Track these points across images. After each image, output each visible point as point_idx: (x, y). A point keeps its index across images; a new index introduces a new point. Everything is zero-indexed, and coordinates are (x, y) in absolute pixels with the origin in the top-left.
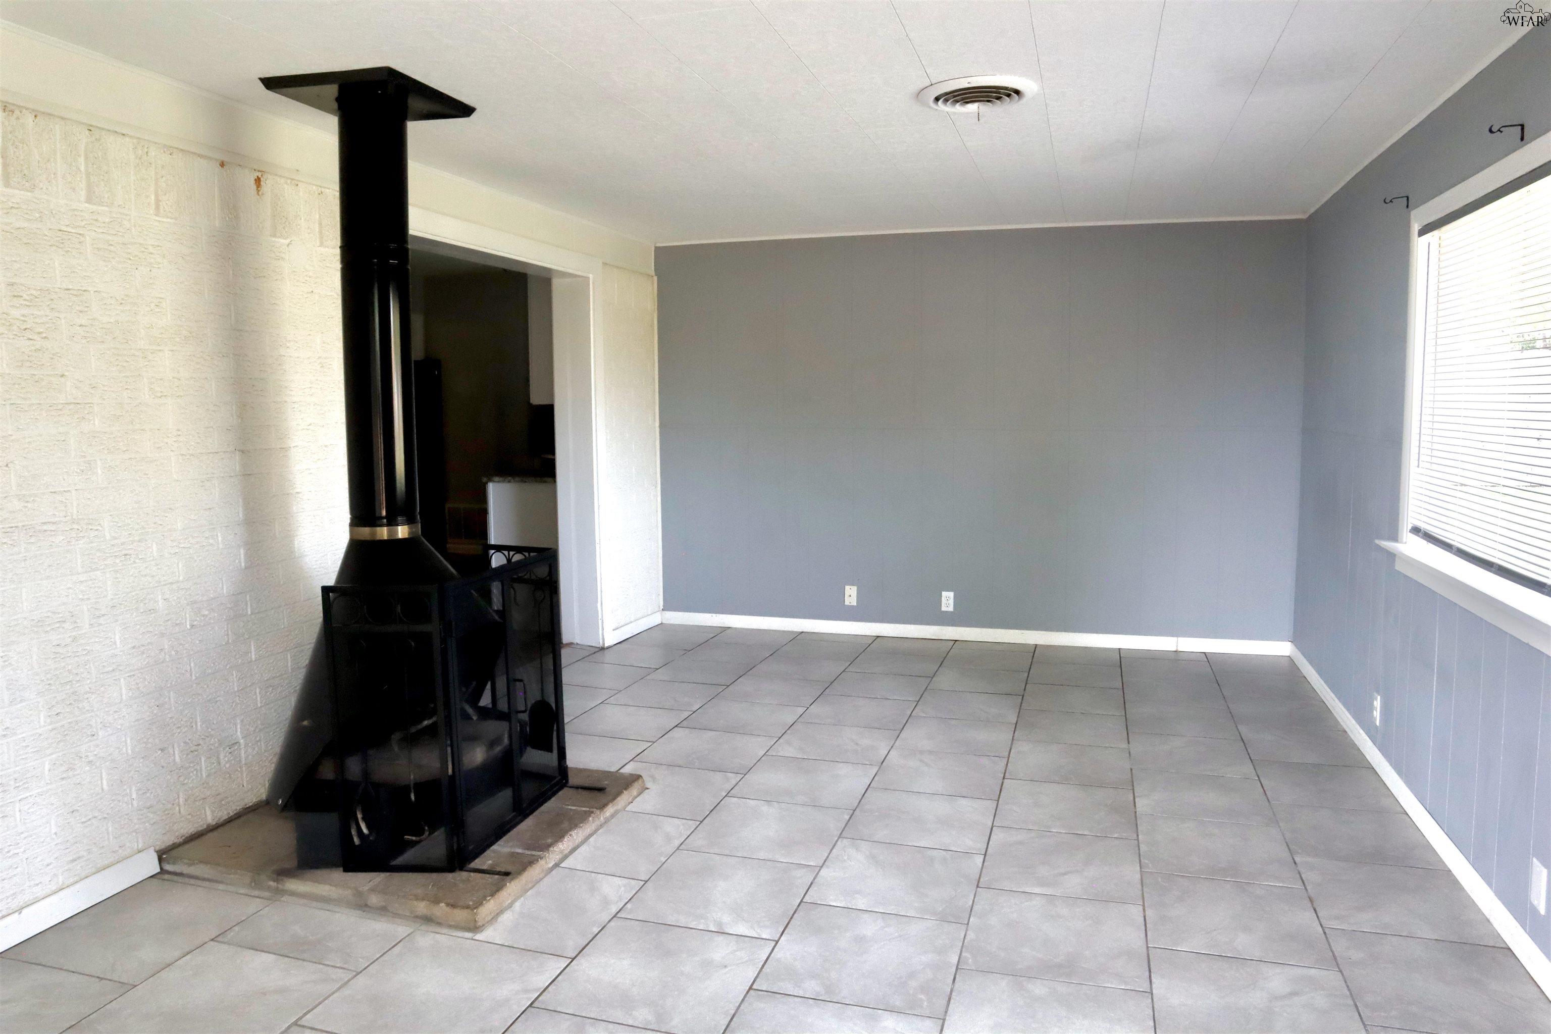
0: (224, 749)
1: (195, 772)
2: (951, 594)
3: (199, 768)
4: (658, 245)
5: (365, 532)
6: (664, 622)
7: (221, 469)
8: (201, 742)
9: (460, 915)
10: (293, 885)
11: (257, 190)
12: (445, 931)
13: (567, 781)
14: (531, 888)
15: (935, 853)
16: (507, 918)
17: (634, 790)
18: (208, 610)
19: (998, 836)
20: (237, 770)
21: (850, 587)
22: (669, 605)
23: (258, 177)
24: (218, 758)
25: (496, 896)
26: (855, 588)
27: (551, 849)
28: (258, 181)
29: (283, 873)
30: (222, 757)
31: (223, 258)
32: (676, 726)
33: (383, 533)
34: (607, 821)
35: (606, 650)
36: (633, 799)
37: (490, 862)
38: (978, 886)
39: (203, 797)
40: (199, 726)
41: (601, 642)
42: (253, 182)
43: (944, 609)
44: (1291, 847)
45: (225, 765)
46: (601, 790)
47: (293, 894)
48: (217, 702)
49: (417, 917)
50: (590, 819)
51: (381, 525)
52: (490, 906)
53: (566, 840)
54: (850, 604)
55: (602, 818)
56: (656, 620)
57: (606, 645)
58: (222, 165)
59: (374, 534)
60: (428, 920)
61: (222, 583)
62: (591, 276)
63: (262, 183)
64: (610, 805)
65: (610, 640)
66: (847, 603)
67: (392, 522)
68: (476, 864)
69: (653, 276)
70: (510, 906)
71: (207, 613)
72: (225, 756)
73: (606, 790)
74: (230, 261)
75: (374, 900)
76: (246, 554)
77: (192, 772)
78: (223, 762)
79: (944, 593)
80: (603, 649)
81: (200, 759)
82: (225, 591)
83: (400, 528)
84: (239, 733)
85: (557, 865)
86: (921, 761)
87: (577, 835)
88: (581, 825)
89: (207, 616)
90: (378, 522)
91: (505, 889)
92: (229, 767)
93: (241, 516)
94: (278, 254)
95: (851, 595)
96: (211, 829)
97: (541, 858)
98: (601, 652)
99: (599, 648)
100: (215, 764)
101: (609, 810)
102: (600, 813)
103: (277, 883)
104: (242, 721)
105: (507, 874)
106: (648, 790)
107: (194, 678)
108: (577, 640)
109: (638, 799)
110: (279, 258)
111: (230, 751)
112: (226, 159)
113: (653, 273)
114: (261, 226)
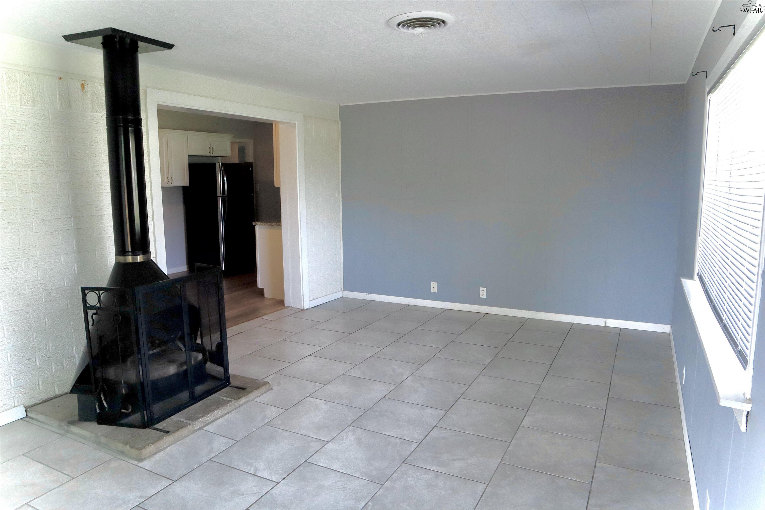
0: (65, 359)
1: (48, 370)
2: (485, 289)
3: (50, 368)
4: (341, 105)
5: (122, 259)
6: (344, 296)
7: (63, 226)
8: (52, 356)
9: (134, 452)
10: (74, 429)
11: (82, 89)
12: (127, 459)
13: (230, 383)
14: (180, 440)
15: (393, 439)
16: (158, 456)
17: (263, 389)
18: (56, 294)
19: (435, 433)
20: (74, 369)
21: (434, 283)
22: (347, 288)
23: (82, 83)
24: (62, 363)
25: (155, 444)
26: (436, 284)
27: (198, 420)
28: (83, 85)
29: (72, 423)
30: (64, 362)
31: (62, 124)
32: (310, 355)
33: (130, 259)
34: (240, 406)
35: (305, 311)
36: (261, 395)
37: (165, 425)
38: (403, 463)
39: (53, 381)
40: (50, 348)
41: (303, 307)
42: (79, 85)
43: (481, 296)
44: (599, 456)
45: (66, 367)
46: (243, 389)
47: (73, 433)
48: (61, 337)
49: (118, 451)
50: (228, 405)
51: (129, 255)
52: (151, 448)
53: (209, 415)
54: (433, 292)
55: (237, 404)
56: (340, 295)
57: (305, 308)
58: (60, 78)
59: (125, 260)
60: (122, 453)
61: (64, 281)
62: (297, 122)
63: (85, 86)
64: (244, 398)
65: (307, 305)
66: (432, 291)
67: (134, 253)
68: (156, 426)
69: (338, 121)
70: (165, 449)
71: (55, 295)
72: (66, 362)
73: (246, 390)
74: (67, 125)
75: (103, 440)
76: (78, 267)
77: (47, 370)
78: (65, 366)
79: (481, 288)
80: (303, 310)
81: (51, 364)
82: (65, 285)
83: (138, 256)
84: (74, 352)
85: (201, 428)
86: (422, 384)
87: (217, 413)
88: (221, 408)
89: (55, 296)
90: (127, 253)
91: (162, 440)
92: (69, 367)
93: (75, 248)
94: (96, 121)
95: (434, 287)
96: (57, 397)
97: (190, 424)
98: (303, 312)
99: (302, 309)
100: (60, 366)
101: (243, 401)
102: (236, 402)
103: (68, 427)
104: (76, 346)
105: (168, 432)
106: (272, 390)
107: (47, 325)
108: (292, 305)
109: (264, 395)
110: (96, 122)
111: (69, 360)
112: (61, 76)
113: (338, 119)
114: (85, 107)
